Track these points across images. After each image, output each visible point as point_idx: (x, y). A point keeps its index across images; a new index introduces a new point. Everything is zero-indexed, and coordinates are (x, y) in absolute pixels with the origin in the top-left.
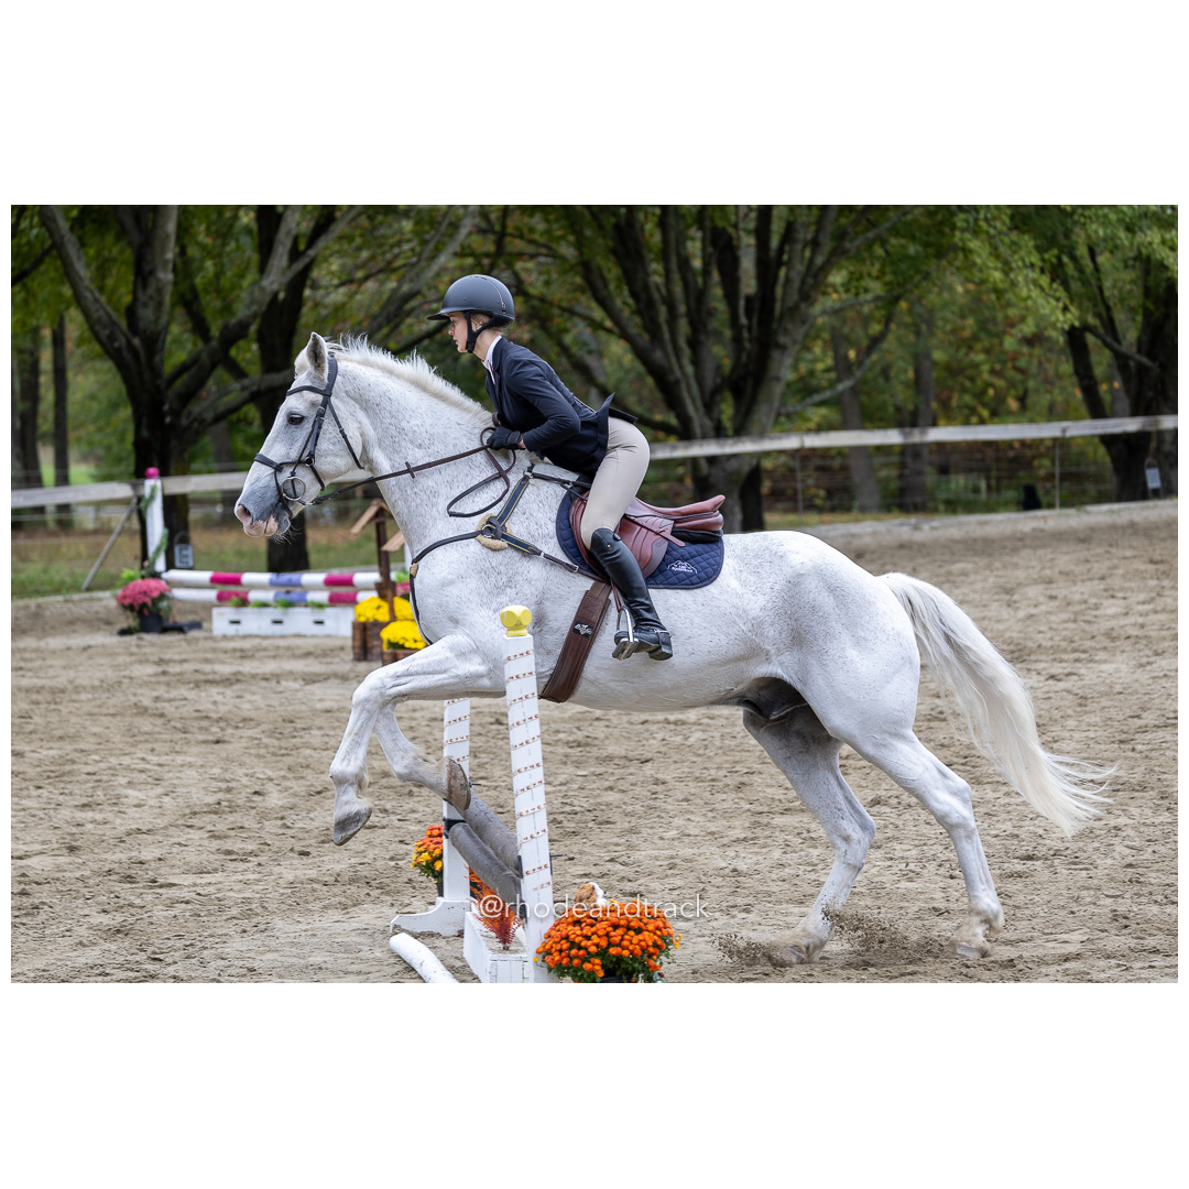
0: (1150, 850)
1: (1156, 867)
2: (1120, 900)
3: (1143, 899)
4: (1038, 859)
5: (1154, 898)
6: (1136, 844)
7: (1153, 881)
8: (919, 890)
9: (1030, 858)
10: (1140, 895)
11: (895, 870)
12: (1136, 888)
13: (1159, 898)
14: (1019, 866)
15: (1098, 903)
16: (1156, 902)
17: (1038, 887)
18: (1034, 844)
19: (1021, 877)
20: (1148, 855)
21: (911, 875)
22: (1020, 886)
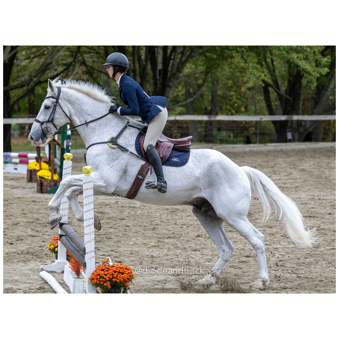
0: (287, 256)
1: (289, 261)
2: (277, 272)
3: (285, 272)
4: (251, 257)
5: (288, 271)
6: (283, 254)
7: (288, 266)
8: (212, 265)
9: (248, 257)
10: (284, 270)
11: (204, 258)
12: (283, 268)
13: (290, 271)
14: (244, 259)
15: (270, 272)
16: (289, 273)
17: (251, 266)
18: (249, 252)
19: (245, 262)
20: (286, 257)
21: (209, 260)
22: (245, 265)
